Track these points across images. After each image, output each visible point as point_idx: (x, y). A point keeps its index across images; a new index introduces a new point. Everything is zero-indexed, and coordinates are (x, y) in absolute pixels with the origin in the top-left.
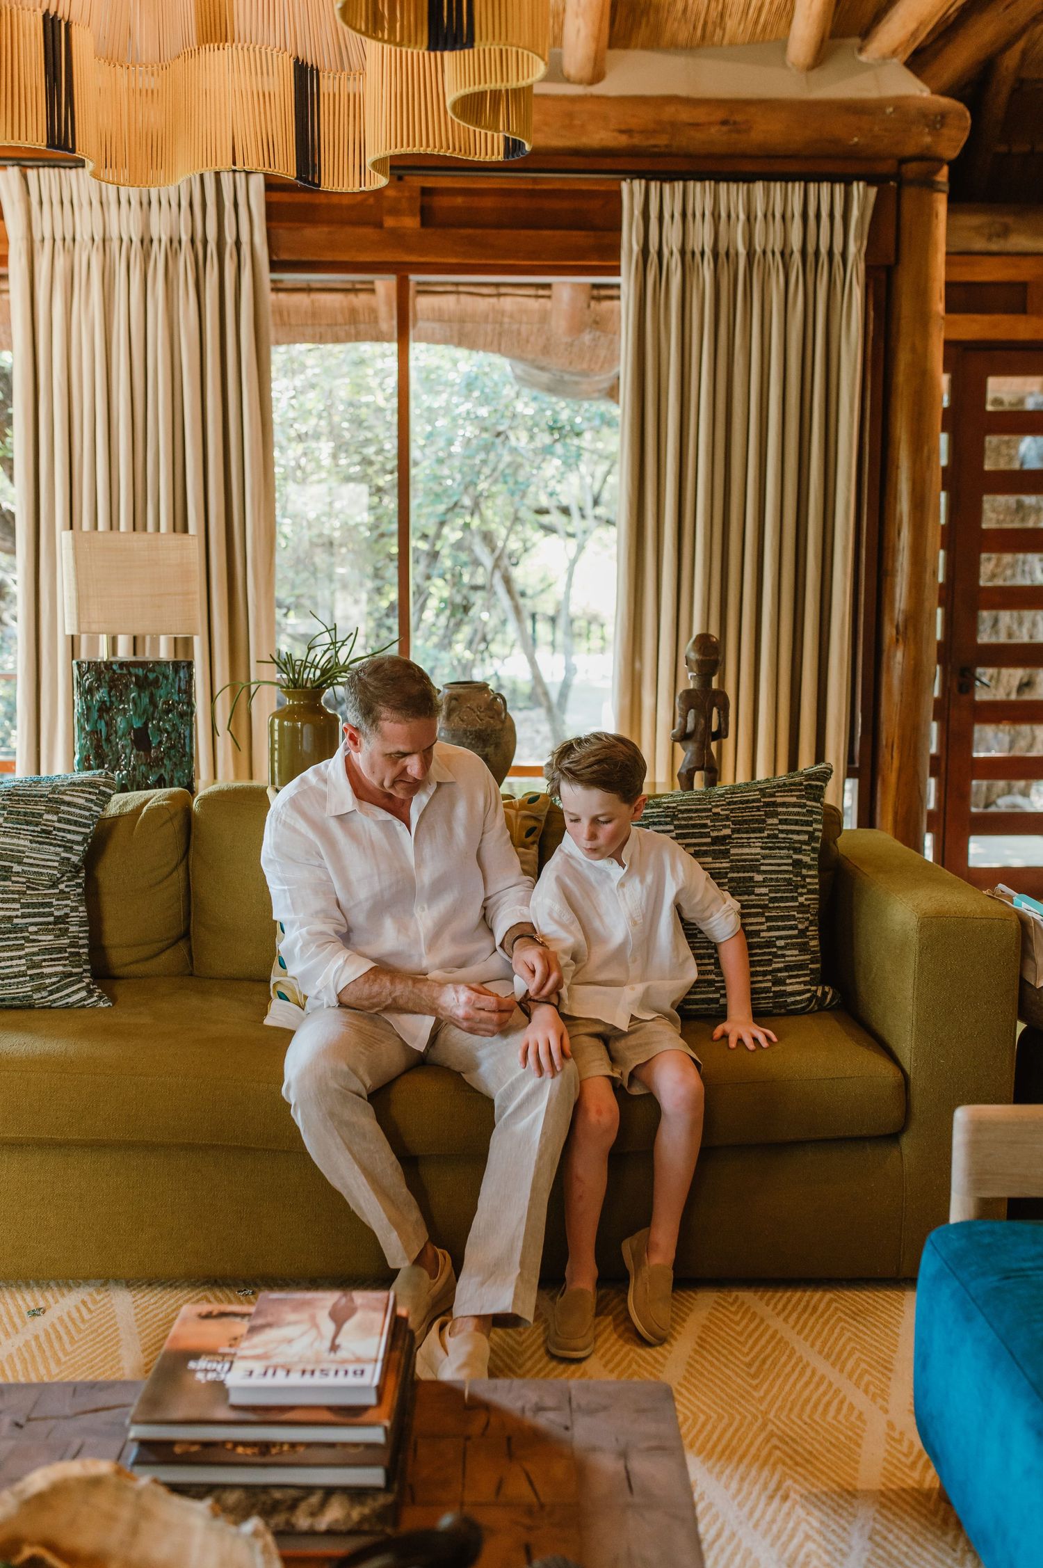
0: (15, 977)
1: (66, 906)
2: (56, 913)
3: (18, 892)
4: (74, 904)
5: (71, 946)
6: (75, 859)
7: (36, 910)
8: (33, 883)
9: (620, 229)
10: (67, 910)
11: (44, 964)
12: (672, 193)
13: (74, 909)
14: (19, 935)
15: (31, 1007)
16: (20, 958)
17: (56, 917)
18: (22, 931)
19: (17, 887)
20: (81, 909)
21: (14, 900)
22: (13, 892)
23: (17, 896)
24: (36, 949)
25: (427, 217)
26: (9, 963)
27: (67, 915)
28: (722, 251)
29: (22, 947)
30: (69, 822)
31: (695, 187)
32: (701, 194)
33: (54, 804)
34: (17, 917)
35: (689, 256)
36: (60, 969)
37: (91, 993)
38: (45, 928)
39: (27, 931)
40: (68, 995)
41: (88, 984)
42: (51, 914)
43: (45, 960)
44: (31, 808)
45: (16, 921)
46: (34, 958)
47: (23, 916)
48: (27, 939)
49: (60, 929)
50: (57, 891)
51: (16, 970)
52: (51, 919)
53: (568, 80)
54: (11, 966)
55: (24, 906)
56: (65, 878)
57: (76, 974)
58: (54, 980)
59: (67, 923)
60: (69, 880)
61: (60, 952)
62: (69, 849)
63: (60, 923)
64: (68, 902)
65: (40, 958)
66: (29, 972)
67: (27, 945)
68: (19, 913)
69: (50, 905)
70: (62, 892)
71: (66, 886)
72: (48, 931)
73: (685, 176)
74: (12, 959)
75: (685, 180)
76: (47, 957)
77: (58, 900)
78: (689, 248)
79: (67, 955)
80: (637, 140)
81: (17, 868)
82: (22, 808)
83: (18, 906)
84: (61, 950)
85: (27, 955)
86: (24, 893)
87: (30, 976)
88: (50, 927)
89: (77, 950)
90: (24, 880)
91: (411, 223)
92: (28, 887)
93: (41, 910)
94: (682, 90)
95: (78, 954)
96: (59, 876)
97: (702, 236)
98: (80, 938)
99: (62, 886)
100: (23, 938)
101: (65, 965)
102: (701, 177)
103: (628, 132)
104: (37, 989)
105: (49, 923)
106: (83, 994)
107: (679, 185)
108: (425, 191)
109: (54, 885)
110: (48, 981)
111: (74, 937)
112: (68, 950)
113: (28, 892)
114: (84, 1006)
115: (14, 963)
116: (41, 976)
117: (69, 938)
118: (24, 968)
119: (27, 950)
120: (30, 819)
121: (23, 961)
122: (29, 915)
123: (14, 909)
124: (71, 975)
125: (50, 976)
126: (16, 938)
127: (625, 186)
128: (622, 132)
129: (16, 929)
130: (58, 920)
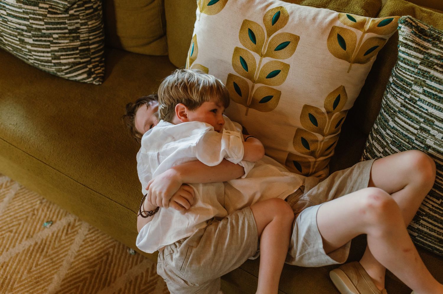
0: (46, 62)
1: (77, 23)
2: (69, 28)
3: (42, 15)
4: (83, 21)
5: (81, 45)
7: (55, 26)
8: (53, 8)
10: (78, 25)
11: (61, 57)
13: (82, 24)
14: (47, 39)
16: (48, 52)
17: (69, 30)
18: (49, 37)
19: (42, 12)
20: (90, 23)
21: (40, 20)
22: (39, 15)
23: (41, 17)
24: (57, 48)
26: (42, 54)
27: (78, 28)
29: (49, 47)
34: (43, 29)
36: (72, 60)
37: (90, 73)
38: (63, 36)
39: (52, 37)
40: (76, 76)
41: (90, 69)
42: (66, 28)
43: (62, 55)
45: (44, 31)
46: (56, 54)
47: (47, 29)
48: (51, 42)
49: (73, 37)
50: (67, 15)
51: (46, 59)
52: (67, 31)
54: (43, 56)
55: (46, 23)
56: (76, 6)
57: (83, 63)
58: (67, 67)
59: (79, 33)
60: (79, 6)
61: (73, 50)
63: (74, 33)
64: (79, 21)
65: (59, 53)
66: (53, 61)
67: (52, 45)
68: (44, 27)
69: (65, 23)
70: (72, 15)
71: (75, 12)
72: (65, 38)
74: (43, 52)
76: (64, 53)
77: (70, 20)
79: (78, 51)
83: (43, 23)
84: (74, 49)
85: (52, 51)
86: (45, 16)
87: (54, 63)
88: (67, 35)
89: (87, 47)
90: (47, 6)
92: (49, 12)
93: (58, 26)
95: (88, 50)
96: (69, 5)
98: (91, 40)
99: (71, 12)
100: (49, 41)
101: (75, 58)
105: (65, 33)
106: (85, 76)
109: (66, 11)
110: (63, 68)
111: (84, 40)
112: (80, 48)
113: (48, 15)
114: (85, 83)
115: (45, 54)
117: (81, 41)
118: (50, 59)
119: (52, 49)
121: (49, 55)
122: (51, 29)
123: (41, 25)
124: (80, 63)
125: (65, 64)
126: (45, 41)
129: (44, 35)
130: (71, 31)
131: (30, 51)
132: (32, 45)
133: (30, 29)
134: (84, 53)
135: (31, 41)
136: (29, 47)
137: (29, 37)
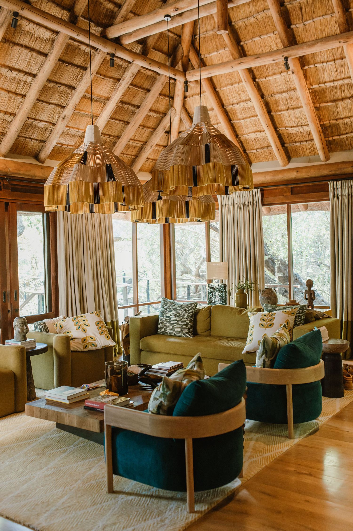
6: (190, 315)
7: (183, 322)
8: (183, 318)
9: (329, 191)
12: (339, 184)
13: (189, 323)
15: (181, 337)
19: (181, 319)
20: (191, 323)
25: (292, 193)
28: (350, 194)
30: (189, 309)
31: (344, 182)
32: (345, 183)
33: (187, 306)
35: (343, 196)
37: (190, 335)
38: (184, 325)
39: (182, 325)
40: (186, 335)
44: (184, 307)
47: (181, 323)
53: (322, 161)
55: (181, 321)
56: (188, 318)
59: (188, 325)
62: (189, 314)
65: (183, 329)
67: (181, 327)
69: (185, 322)
70: (188, 320)
72: (185, 326)
73: (341, 179)
74: (179, 329)
75: (341, 180)
78: (343, 194)
80: (333, 172)
81: (181, 316)
82: (183, 307)
84: (186, 329)
85: (181, 329)
91: (289, 194)
94: (345, 160)
97: (346, 192)
98: (190, 327)
102: (345, 179)
103: (331, 171)
104: (182, 334)
107: (340, 182)
108: (291, 187)
109: (186, 319)
114: (188, 337)
116: (182, 332)
117: (188, 327)
118: (180, 331)
120: (184, 308)
124: (187, 332)
125: (184, 332)
127: (329, 183)
128: (330, 171)
129: (180, 325)
130: (186, 324)
131: (175, 329)
132: (176, 327)
133: (176, 323)
134: (189, 330)
135: (176, 326)
136: (175, 328)
137: (176, 325)
